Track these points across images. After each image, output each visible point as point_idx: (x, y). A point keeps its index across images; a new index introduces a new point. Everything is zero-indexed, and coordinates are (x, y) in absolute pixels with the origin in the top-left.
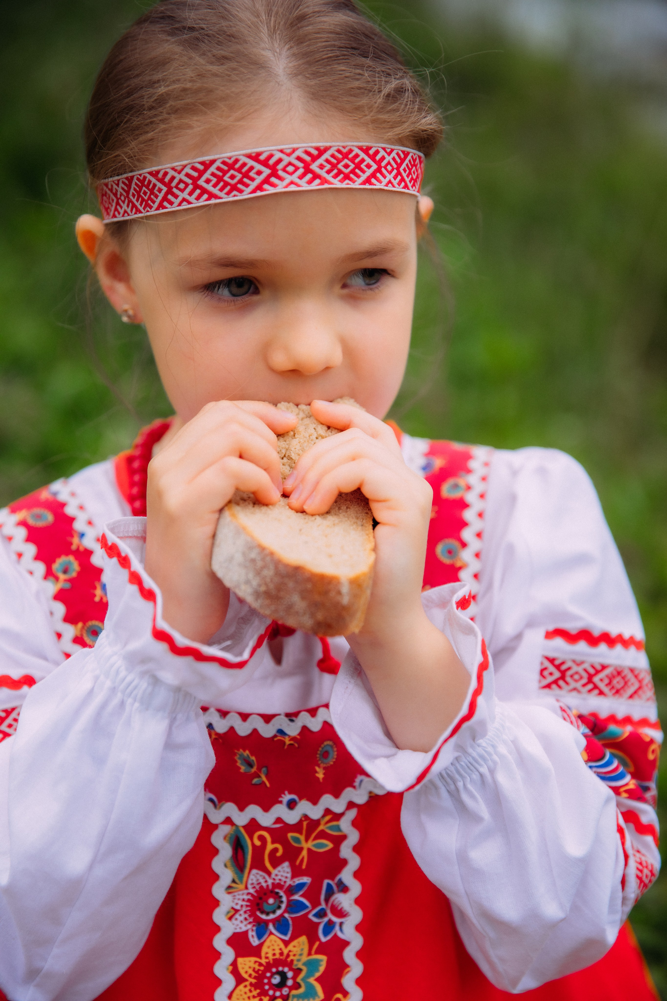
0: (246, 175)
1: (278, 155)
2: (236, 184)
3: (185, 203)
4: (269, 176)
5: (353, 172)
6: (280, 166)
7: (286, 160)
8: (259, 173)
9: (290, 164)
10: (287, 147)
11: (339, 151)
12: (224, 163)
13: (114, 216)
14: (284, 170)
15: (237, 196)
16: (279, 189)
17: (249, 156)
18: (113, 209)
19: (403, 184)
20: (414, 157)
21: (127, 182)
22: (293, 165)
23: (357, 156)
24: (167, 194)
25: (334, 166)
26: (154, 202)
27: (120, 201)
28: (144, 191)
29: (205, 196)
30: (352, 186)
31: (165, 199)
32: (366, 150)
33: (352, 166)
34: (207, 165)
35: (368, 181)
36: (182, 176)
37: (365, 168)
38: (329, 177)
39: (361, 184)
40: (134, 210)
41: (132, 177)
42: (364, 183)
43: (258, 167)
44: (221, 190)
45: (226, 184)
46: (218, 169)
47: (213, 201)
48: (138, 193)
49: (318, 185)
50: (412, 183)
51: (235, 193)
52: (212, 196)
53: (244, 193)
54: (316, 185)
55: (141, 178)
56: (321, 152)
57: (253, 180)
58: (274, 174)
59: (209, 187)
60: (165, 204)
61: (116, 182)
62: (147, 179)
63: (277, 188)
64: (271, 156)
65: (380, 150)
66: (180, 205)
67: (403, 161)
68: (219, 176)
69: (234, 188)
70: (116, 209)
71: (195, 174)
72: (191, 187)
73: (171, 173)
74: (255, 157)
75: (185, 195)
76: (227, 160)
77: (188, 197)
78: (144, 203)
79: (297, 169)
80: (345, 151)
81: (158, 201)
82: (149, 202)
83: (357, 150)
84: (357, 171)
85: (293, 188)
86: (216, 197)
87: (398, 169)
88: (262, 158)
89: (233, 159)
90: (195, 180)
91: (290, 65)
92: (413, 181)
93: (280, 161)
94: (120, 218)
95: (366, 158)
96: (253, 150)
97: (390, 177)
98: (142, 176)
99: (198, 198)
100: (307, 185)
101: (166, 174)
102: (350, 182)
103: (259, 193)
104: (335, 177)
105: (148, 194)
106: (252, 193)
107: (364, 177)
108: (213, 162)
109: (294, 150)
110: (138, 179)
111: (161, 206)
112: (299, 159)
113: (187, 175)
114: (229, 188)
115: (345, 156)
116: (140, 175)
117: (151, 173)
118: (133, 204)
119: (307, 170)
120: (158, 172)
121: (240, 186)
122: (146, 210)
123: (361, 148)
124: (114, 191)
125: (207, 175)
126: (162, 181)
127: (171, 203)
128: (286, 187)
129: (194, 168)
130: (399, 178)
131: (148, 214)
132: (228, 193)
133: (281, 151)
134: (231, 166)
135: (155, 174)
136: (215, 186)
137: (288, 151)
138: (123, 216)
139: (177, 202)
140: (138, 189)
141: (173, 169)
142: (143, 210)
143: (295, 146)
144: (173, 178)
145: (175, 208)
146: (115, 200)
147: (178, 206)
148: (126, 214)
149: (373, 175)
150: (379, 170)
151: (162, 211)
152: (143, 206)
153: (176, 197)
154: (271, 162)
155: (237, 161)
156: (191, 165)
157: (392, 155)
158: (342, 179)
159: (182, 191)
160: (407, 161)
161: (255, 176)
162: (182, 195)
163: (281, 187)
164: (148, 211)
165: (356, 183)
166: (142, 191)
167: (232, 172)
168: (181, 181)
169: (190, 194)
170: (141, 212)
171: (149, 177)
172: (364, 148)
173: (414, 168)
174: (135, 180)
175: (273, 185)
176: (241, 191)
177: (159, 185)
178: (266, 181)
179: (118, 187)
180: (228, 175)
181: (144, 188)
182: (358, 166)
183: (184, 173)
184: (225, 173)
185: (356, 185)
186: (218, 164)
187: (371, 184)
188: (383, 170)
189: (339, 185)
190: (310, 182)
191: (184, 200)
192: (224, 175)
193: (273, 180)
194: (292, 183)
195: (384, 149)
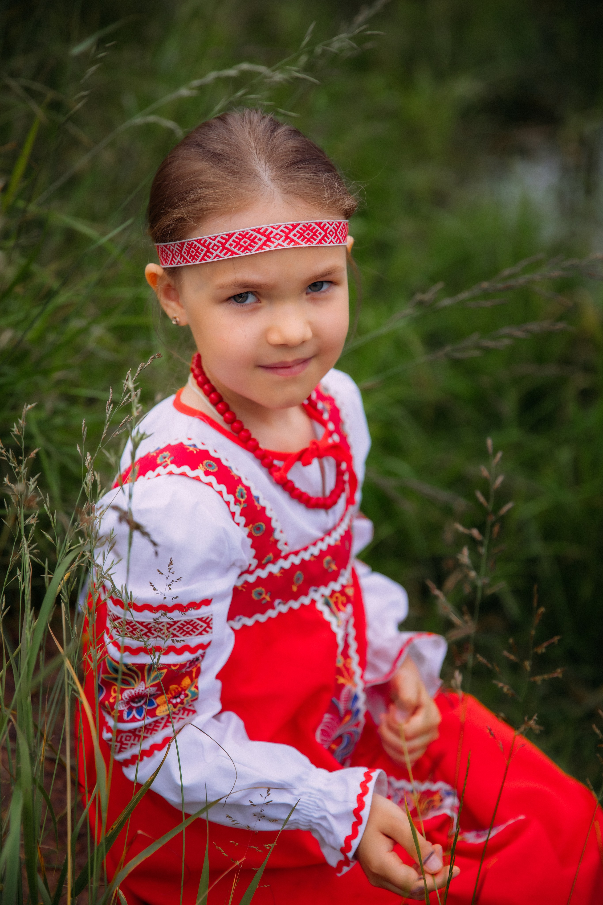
0: (253, 241)
1: (270, 229)
2: (247, 246)
3: (217, 257)
4: (266, 241)
5: (312, 237)
6: (272, 236)
7: (275, 232)
8: (260, 240)
9: (277, 234)
10: (276, 225)
11: (304, 226)
12: (240, 234)
13: (171, 264)
14: (274, 237)
15: (248, 253)
16: (272, 248)
17: (254, 230)
18: (170, 260)
19: (339, 241)
20: (344, 224)
21: (180, 245)
22: (279, 235)
23: (314, 228)
24: (206, 252)
25: (302, 235)
26: (198, 257)
27: (175, 255)
28: (192, 250)
29: (230, 253)
30: (312, 245)
31: (205, 255)
32: (319, 225)
33: (312, 234)
34: (230, 236)
35: (320, 242)
36: (216, 242)
37: (318, 235)
38: (299, 241)
39: (316, 244)
40: (185, 261)
41: (184, 243)
42: (318, 243)
43: (259, 236)
44: (239, 250)
45: (242, 246)
46: (237, 238)
47: (234, 256)
48: (188, 252)
49: (294, 245)
50: (343, 239)
51: (247, 251)
52: (233, 253)
53: (252, 251)
54: (292, 245)
55: (190, 243)
56: (294, 227)
57: (256, 243)
58: (269, 240)
59: (232, 248)
60: (206, 258)
61: (173, 245)
62: (194, 244)
63: (271, 248)
64: (267, 230)
65: (327, 223)
66: (214, 258)
67: (338, 227)
68: (237, 242)
69: (246, 248)
70: (172, 260)
71: (224, 241)
72: (221, 248)
73: (209, 240)
74: (258, 231)
75: (218, 253)
76: (242, 233)
77: (219, 254)
78: (192, 257)
79: (281, 236)
80: (307, 225)
81: (201, 256)
82: (195, 257)
83: (314, 225)
84: (314, 236)
85: (279, 247)
86: (236, 254)
87: (336, 233)
88: (261, 231)
89: (245, 232)
90: (223, 245)
91: (272, 174)
92: (344, 238)
93: (272, 232)
94: (175, 265)
95: (319, 229)
96: (256, 227)
97: (331, 238)
98: (191, 242)
99: (225, 255)
100: (287, 245)
101: (206, 241)
102: (310, 243)
103: (260, 251)
104: (302, 240)
105: (195, 252)
106: (256, 251)
107: (318, 240)
108: (234, 234)
109: (280, 226)
110: (188, 244)
111: (203, 259)
112: (282, 231)
113: (219, 242)
114: (243, 248)
115: (308, 228)
116: (190, 242)
117: (196, 241)
118: (184, 257)
119: (287, 237)
120: (201, 240)
121: (249, 247)
122: (193, 261)
123: (316, 223)
124: (171, 250)
125: (231, 241)
126: (203, 245)
127: (209, 257)
128: (276, 247)
129: (222, 238)
130: (337, 238)
131: (195, 263)
132: (243, 251)
133: (272, 227)
134: (244, 236)
135: (199, 241)
136: (235, 247)
137: (276, 227)
138: (177, 264)
139: (212, 257)
140: (188, 249)
141: (210, 238)
142: (191, 261)
143: (280, 224)
144: (210, 243)
145: (211, 260)
146: (171, 255)
147: (213, 259)
148: (179, 263)
149: (323, 239)
150: (326, 235)
151: (203, 262)
152: (191, 259)
153: (212, 254)
154: (267, 233)
155: (247, 233)
156: (221, 236)
157: (333, 226)
158: (306, 241)
159: (216, 250)
160: (340, 227)
161: (258, 241)
162: (215, 253)
163: (272, 247)
164: (194, 262)
165: (314, 243)
166: (191, 251)
167: (245, 239)
168: (215, 245)
169: (221, 252)
170: (189, 262)
171: (195, 243)
172: (318, 223)
173: (344, 230)
174: (186, 244)
175: (269, 246)
176: (250, 250)
177: (201, 247)
178: (264, 244)
179: (174, 247)
180: (243, 241)
181: (192, 249)
182: (315, 234)
183: (217, 240)
184: (240, 240)
185: (314, 245)
186: (236, 235)
187: (322, 243)
188: (328, 235)
189: (305, 245)
190: (288, 244)
191: (217, 255)
192: (240, 241)
193: (268, 243)
194: (279, 244)
195: (328, 223)
